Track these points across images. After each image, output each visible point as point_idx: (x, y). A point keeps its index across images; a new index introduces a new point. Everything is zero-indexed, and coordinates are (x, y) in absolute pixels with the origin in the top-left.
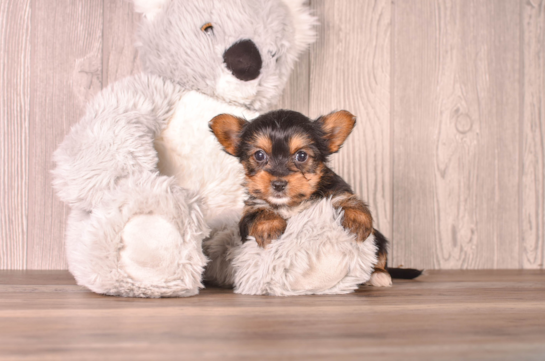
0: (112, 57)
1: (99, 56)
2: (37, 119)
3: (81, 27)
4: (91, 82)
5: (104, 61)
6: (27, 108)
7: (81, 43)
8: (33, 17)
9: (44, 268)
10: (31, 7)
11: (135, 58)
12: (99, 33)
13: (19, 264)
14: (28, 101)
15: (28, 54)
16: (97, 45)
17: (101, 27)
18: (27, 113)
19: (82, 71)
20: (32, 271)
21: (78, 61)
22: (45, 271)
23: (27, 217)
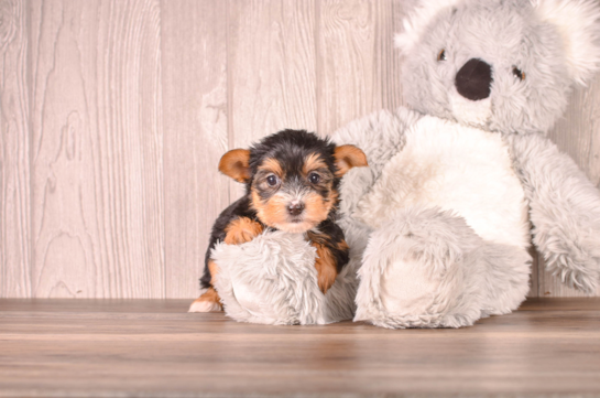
0: (235, 90)
1: (224, 90)
2: (170, 155)
3: (206, 64)
4: (218, 116)
5: (229, 95)
6: (161, 145)
7: (207, 79)
8: (163, 57)
9: (181, 297)
10: (161, 48)
11: (258, 88)
12: (223, 68)
13: (158, 294)
14: (161, 137)
15: (160, 93)
16: (222, 79)
17: (225, 61)
18: (161, 150)
19: (209, 106)
20: (171, 300)
21: (205, 97)
22: (182, 300)
23: (164, 249)
